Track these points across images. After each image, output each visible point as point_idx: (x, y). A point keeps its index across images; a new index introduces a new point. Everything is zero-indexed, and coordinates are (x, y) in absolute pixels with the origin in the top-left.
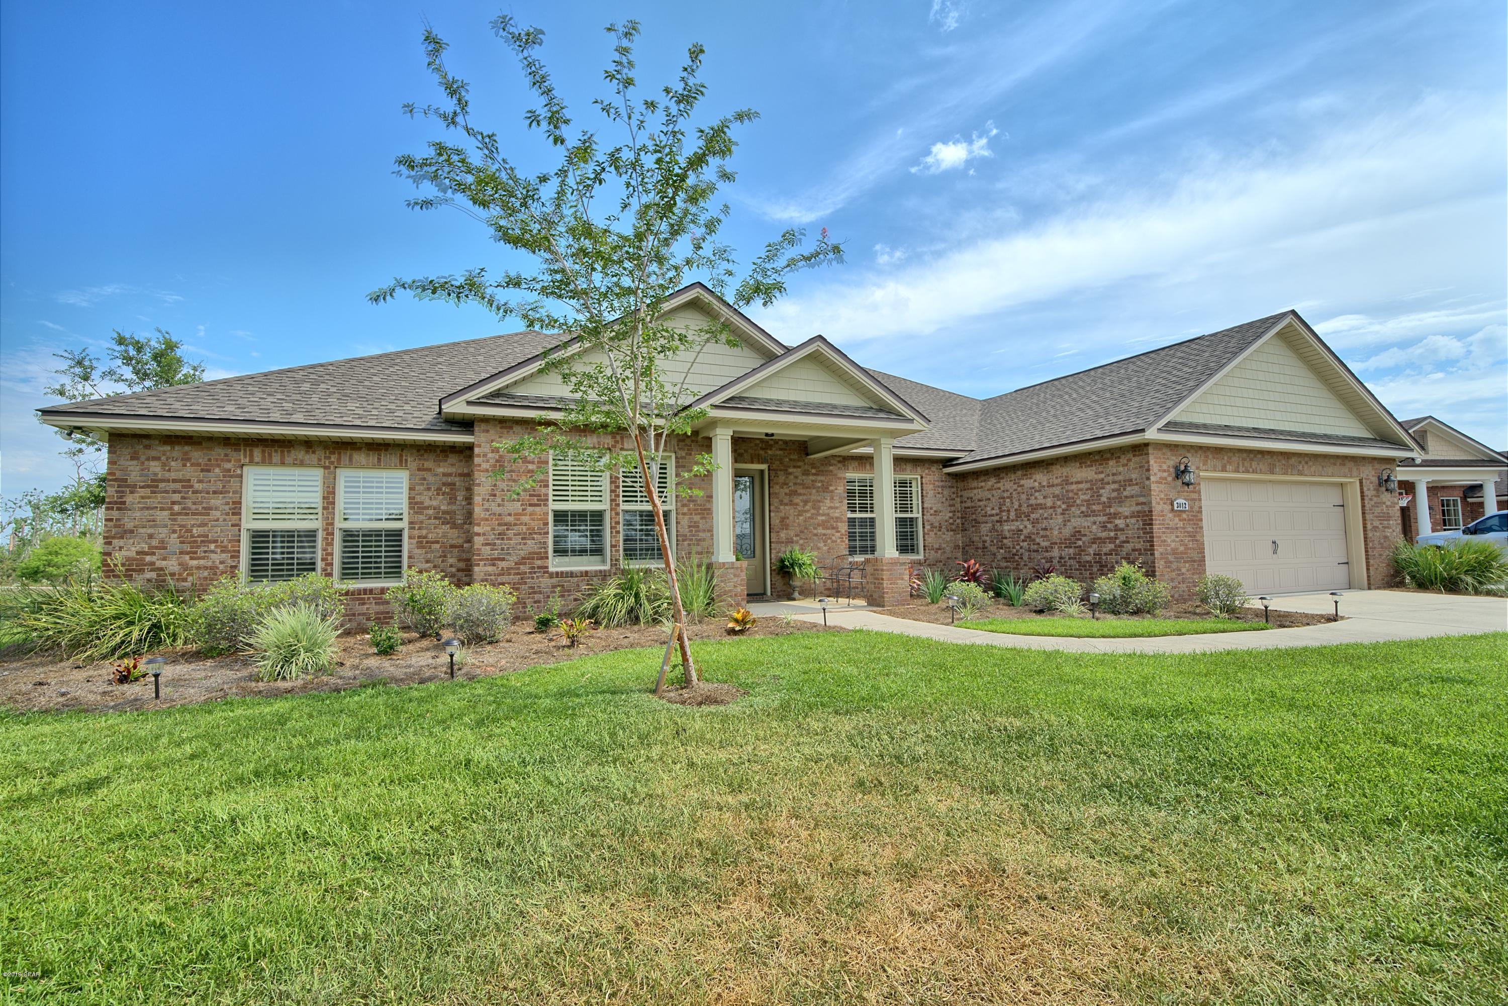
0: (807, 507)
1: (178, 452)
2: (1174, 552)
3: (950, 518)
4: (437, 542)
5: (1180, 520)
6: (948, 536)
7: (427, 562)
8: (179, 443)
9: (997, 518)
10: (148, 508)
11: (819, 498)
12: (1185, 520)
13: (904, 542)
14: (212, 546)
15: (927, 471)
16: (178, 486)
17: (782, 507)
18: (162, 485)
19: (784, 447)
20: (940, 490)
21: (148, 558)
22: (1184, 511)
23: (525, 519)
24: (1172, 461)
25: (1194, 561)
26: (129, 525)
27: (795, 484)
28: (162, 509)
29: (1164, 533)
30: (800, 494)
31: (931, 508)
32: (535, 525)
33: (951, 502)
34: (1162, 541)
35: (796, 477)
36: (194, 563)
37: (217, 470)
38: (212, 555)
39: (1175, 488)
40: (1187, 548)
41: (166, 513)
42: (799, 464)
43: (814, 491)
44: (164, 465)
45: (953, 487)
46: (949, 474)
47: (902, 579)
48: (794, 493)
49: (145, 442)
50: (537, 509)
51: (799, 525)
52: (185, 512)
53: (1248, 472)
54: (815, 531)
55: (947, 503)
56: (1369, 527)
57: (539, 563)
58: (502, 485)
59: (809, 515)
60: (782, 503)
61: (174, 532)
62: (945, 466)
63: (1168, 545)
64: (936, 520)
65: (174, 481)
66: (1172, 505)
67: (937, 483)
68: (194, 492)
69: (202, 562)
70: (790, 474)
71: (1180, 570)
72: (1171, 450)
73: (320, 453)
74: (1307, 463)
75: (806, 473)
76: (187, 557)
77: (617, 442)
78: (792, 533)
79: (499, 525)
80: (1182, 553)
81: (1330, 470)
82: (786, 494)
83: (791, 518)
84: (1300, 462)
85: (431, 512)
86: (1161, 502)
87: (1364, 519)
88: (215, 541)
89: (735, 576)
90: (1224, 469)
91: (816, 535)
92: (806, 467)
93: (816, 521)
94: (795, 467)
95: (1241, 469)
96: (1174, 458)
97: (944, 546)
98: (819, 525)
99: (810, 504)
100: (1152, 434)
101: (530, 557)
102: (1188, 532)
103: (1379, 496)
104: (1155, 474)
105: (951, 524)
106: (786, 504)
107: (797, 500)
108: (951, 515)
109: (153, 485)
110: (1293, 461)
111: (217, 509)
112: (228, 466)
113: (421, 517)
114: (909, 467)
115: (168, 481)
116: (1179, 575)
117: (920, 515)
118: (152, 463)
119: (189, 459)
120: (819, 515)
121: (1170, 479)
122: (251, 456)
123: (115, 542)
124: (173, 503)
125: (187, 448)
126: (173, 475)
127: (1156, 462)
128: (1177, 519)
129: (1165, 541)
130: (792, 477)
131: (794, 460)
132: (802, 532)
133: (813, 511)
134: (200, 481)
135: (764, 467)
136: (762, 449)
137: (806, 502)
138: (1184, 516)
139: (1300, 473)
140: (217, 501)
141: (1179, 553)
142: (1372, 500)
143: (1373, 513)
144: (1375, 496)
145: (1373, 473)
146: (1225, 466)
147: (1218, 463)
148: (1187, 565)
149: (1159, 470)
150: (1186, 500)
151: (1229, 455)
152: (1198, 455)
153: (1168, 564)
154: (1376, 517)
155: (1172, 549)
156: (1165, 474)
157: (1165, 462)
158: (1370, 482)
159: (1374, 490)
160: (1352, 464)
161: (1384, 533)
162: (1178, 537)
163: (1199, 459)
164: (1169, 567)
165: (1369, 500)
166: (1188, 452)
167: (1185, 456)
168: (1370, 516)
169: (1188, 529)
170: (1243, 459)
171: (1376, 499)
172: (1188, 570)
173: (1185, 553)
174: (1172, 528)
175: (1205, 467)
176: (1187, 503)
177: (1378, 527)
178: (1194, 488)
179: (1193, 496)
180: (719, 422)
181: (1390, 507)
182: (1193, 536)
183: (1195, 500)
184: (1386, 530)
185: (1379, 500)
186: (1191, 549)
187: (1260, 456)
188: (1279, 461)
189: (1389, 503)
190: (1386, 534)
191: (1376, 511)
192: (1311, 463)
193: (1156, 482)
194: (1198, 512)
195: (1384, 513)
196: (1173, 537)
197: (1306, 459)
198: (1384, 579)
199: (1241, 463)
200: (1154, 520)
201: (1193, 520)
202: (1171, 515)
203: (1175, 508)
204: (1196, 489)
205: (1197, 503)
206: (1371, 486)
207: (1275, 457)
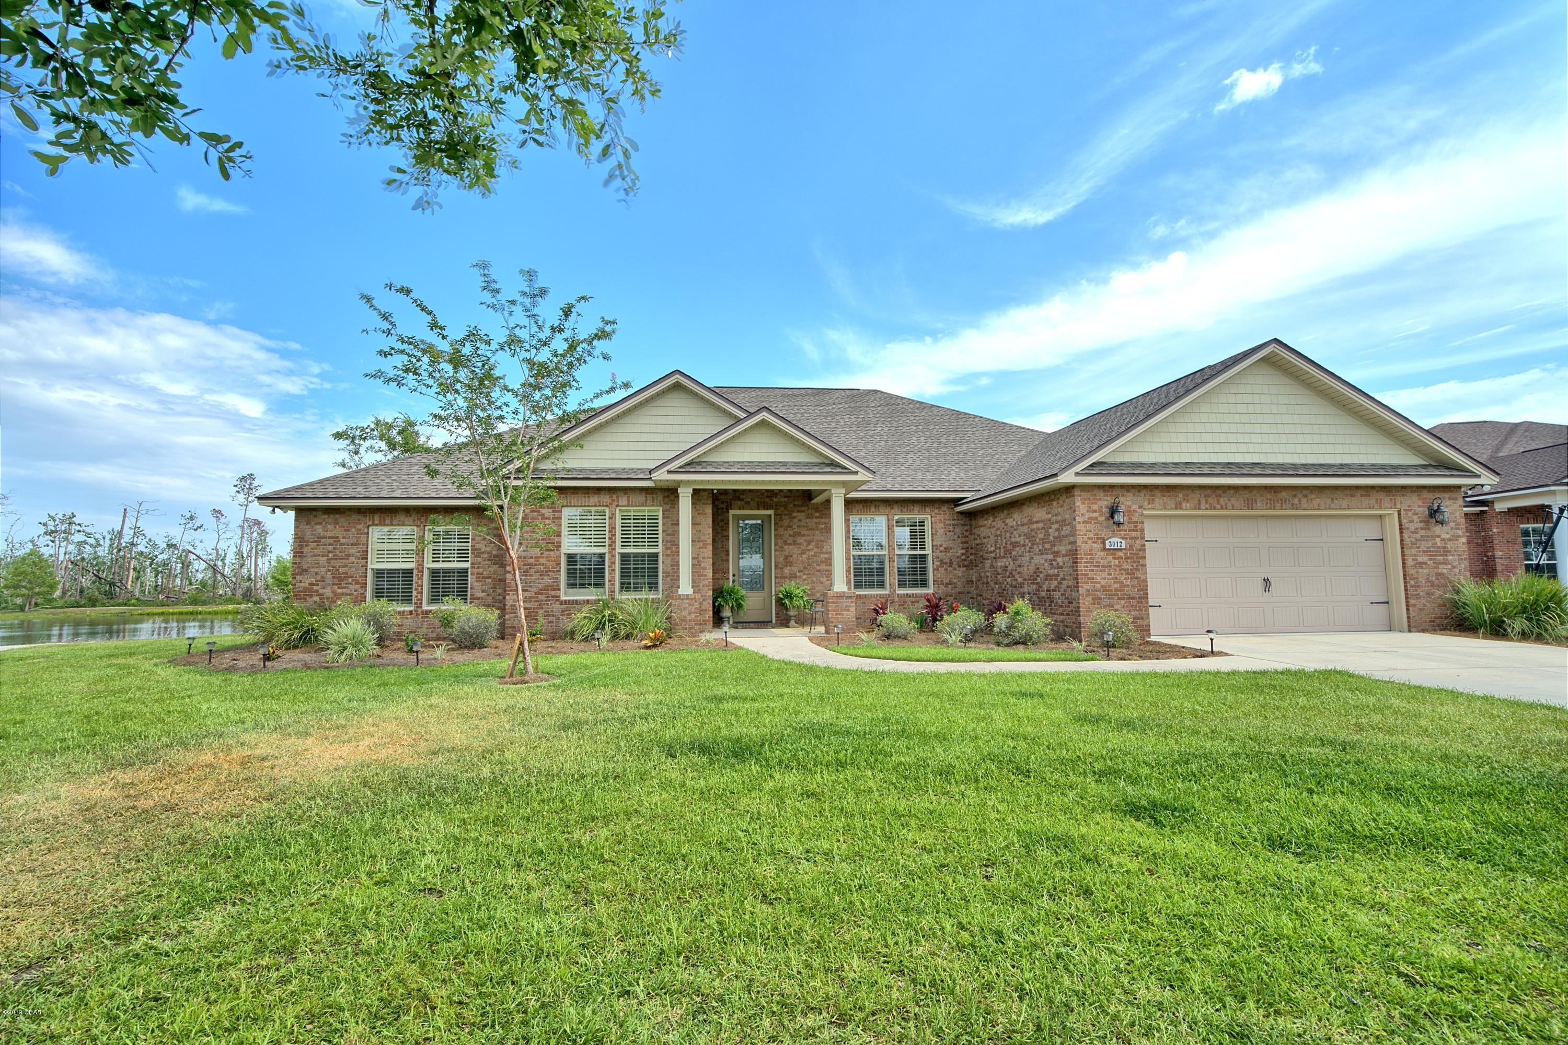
0: (810, 547)
1: (332, 518)
2: (1105, 589)
3: (963, 554)
4: (490, 577)
5: (1114, 558)
6: (960, 572)
7: (483, 591)
8: (332, 513)
9: (993, 555)
10: (315, 556)
11: (822, 538)
12: (1121, 558)
13: (914, 577)
14: (350, 580)
15: (936, 511)
16: (331, 541)
17: (786, 547)
18: (323, 540)
19: (788, 494)
20: (951, 528)
21: (315, 588)
22: (1121, 550)
23: (543, 560)
24: (1105, 502)
25: (1133, 598)
26: (305, 567)
27: (799, 526)
28: (323, 556)
29: (1093, 571)
30: (804, 535)
31: (941, 546)
32: (550, 565)
33: (964, 540)
34: (1089, 579)
35: (800, 520)
36: (340, 591)
37: (353, 530)
38: (350, 586)
39: (1108, 527)
40: (1123, 585)
41: (325, 558)
42: (803, 509)
43: (817, 532)
44: (324, 527)
45: (966, 525)
46: (961, 513)
47: (848, 610)
48: (798, 534)
49: (314, 513)
50: (552, 553)
51: (803, 562)
52: (335, 558)
53: (1215, 508)
54: (818, 568)
55: (959, 540)
56: (1410, 562)
57: (552, 593)
58: (526, 536)
59: (812, 553)
60: (786, 543)
61: (329, 571)
62: (957, 506)
63: (1096, 583)
64: (946, 557)
65: (330, 538)
66: (1104, 543)
67: (947, 522)
68: (341, 545)
69: (344, 590)
70: (794, 517)
72: (1104, 491)
73: (414, 516)
74: (1306, 496)
75: (810, 516)
76: (336, 587)
77: (613, 500)
78: (795, 569)
79: (524, 565)
80: (1116, 590)
81: (1345, 503)
82: (790, 535)
83: (794, 556)
84: (1295, 496)
85: (486, 556)
86: (1089, 542)
87: (1403, 555)
88: (352, 577)
89: (690, 605)
90: (1178, 506)
91: (819, 571)
92: (810, 511)
93: (819, 559)
94: (798, 511)
95: (1203, 505)
96: (1109, 498)
97: (955, 581)
98: (822, 562)
99: (813, 544)
100: (1068, 478)
101: (546, 589)
102: (1124, 570)
103: (1429, 529)
104: (1082, 515)
105: (963, 560)
106: (791, 544)
107: (800, 540)
108: (963, 551)
109: (318, 541)
110: (1284, 494)
111: (353, 555)
112: (360, 527)
113: (479, 560)
114: (917, 508)
115: (326, 538)
117: (930, 552)
118: (318, 527)
119: (338, 523)
120: (822, 553)
121: (1102, 519)
122: (373, 520)
123: (298, 577)
124: (329, 552)
125: (337, 516)
126: (329, 534)
127: (1083, 503)
128: (1110, 558)
129: (1093, 579)
130: (796, 520)
131: (798, 506)
132: (805, 568)
133: (816, 550)
134: (344, 538)
135: (771, 512)
136: (768, 497)
137: (809, 542)
138: (1120, 554)
139: (1294, 507)
140: (353, 551)
141: (1111, 591)
142: (1417, 533)
143: (1418, 548)
144: (1422, 529)
145: (1420, 503)
146: (1180, 504)
147: (1171, 502)
148: (1123, 602)
149: (1088, 511)
150: (1123, 538)
151: (1186, 492)
152: (1142, 494)
153: (1097, 600)
154: (1424, 552)
155: (1102, 586)
156: (1095, 515)
157: (1096, 503)
158: (1417, 514)
159: (1421, 522)
160: (1382, 495)
161: (1436, 570)
162: (1111, 574)
163: (1142, 498)
164: (1098, 603)
165: (1413, 533)
166: (1128, 491)
167: (1123, 495)
168: (1414, 551)
169: (1126, 567)
170: (1206, 496)
171: (1423, 532)
172: (1123, 607)
173: (1120, 590)
174: (1103, 566)
175: (1150, 506)
176: (1123, 542)
177: (1425, 563)
178: (1136, 527)
179: (1134, 534)
180: (679, 483)
181: (1450, 540)
182: (1131, 574)
183: (1136, 538)
184: (1440, 566)
185: (1429, 533)
186: (1128, 586)
187: (1232, 492)
188: (1261, 496)
189: (1448, 536)
190: (1440, 571)
191: (1424, 545)
192: (1313, 496)
193: (1083, 523)
194: (1140, 550)
195: (1438, 547)
196: (1105, 574)
197: (1305, 492)
198: (1434, 621)
199: (1203, 500)
200: (1082, 558)
201: (1132, 558)
202: (1102, 554)
203: (1107, 547)
204: (1138, 527)
205: (1138, 542)
206: (1415, 517)
207: (1255, 492)
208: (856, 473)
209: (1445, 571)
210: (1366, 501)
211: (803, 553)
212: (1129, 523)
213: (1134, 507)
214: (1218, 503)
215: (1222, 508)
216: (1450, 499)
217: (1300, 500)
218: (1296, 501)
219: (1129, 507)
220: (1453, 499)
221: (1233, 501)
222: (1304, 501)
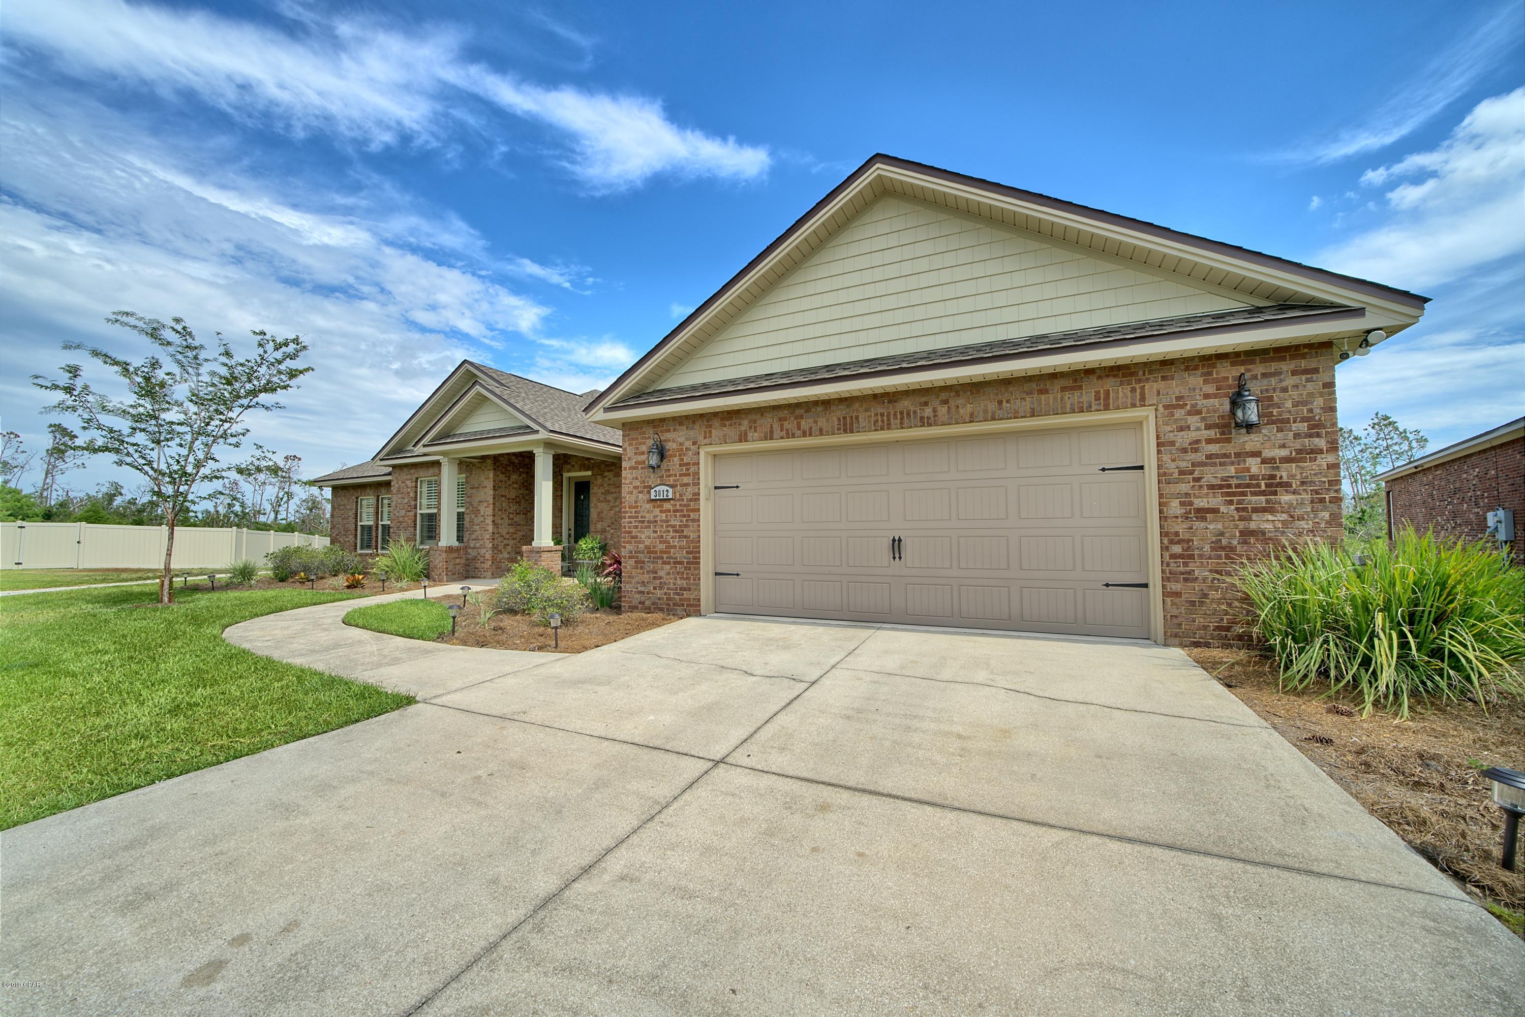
0: (617, 503)
1: (343, 493)
2: (650, 551)
5: (661, 512)
10: (339, 516)
12: (669, 511)
14: (350, 533)
16: (343, 507)
17: (599, 504)
25: (681, 563)
27: (609, 485)
29: (637, 527)
30: (612, 493)
34: (632, 537)
35: (610, 479)
36: (346, 539)
38: (350, 536)
41: (342, 518)
48: (608, 492)
49: (338, 489)
50: (410, 513)
51: (612, 518)
53: (793, 436)
56: (1174, 509)
58: (399, 501)
59: (618, 509)
60: (599, 500)
61: (343, 526)
63: (640, 542)
65: (343, 504)
66: (651, 493)
68: (346, 510)
70: (606, 477)
71: (656, 573)
72: (654, 427)
73: (374, 488)
74: (945, 402)
78: (606, 524)
79: (398, 522)
80: (661, 552)
82: (603, 493)
83: (605, 512)
86: (635, 492)
87: (1160, 495)
88: (350, 530)
90: (743, 438)
94: (608, 471)
95: (777, 433)
100: (597, 416)
102: (673, 526)
103: (1228, 441)
104: (629, 459)
106: (603, 502)
107: (610, 497)
109: (339, 507)
110: (905, 404)
111: (352, 516)
116: (654, 578)
118: (340, 497)
119: (346, 496)
122: (358, 493)
124: (342, 514)
125: (345, 491)
127: (630, 444)
128: (657, 511)
129: (637, 537)
130: (606, 479)
131: (609, 466)
132: (612, 523)
134: (348, 505)
135: (589, 473)
138: (667, 506)
139: (925, 422)
140: (351, 513)
141: (656, 552)
142: (1196, 450)
143: (1198, 480)
144: (1209, 441)
145: (1210, 389)
146: (746, 434)
147: (731, 431)
148: (668, 567)
149: (636, 454)
150: (672, 486)
151: (753, 417)
152: (697, 426)
153: (640, 563)
154: (1211, 487)
155: (646, 547)
156: (643, 457)
157: (644, 443)
158: (1199, 412)
159: (1208, 427)
160: (1109, 384)
161: (1242, 525)
162: (655, 532)
163: (696, 433)
164: (642, 568)
165: (1185, 450)
166: (681, 424)
167: (674, 430)
168: (1184, 488)
169: (672, 523)
170: (780, 420)
171: (1214, 448)
172: (668, 574)
173: (665, 552)
174: (648, 522)
175: (707, 441)
176: (670, 490)
177: (1215, 511)
178: (688, 469)
179: (686, 480)
180: (443, 453)
181: (1287, 460)
182: (679, 531)
183: (687, 485)
184: (1254, 516)
185: (1230, 449)
186: (675, 547)
187: (820, 409)
188: (867, 410)
189: (1284, 453)
190: (1253, 526)
191: (1211, 475)
192: (960, 401)
193: (631, 468)
194: (691, 500)
195: (1252, 477)
196: (648, 532)
197: (944, 396)
198: (1228, 629)
199: (776, 426)
200: (626, 512)
201: (682, 511)
202: (648, 506)
203: (653, 497)
204: (691, 470)
205: (690, 489)
206: (1193, 421)
207: (857, 405)
208: (537, 432)
209: (1268, 526)
210: (1073, 398)
211: (611, 510)
212: (681, 465)
213: (688, 444)
214: (799, 428)
215: (804, 435)
216: (1294, 373)
217: (935, 411)
218: (928, 412)
219: (681, 444)
220: (1306, 372)
221: (822, 422)
222: (943, 410)
